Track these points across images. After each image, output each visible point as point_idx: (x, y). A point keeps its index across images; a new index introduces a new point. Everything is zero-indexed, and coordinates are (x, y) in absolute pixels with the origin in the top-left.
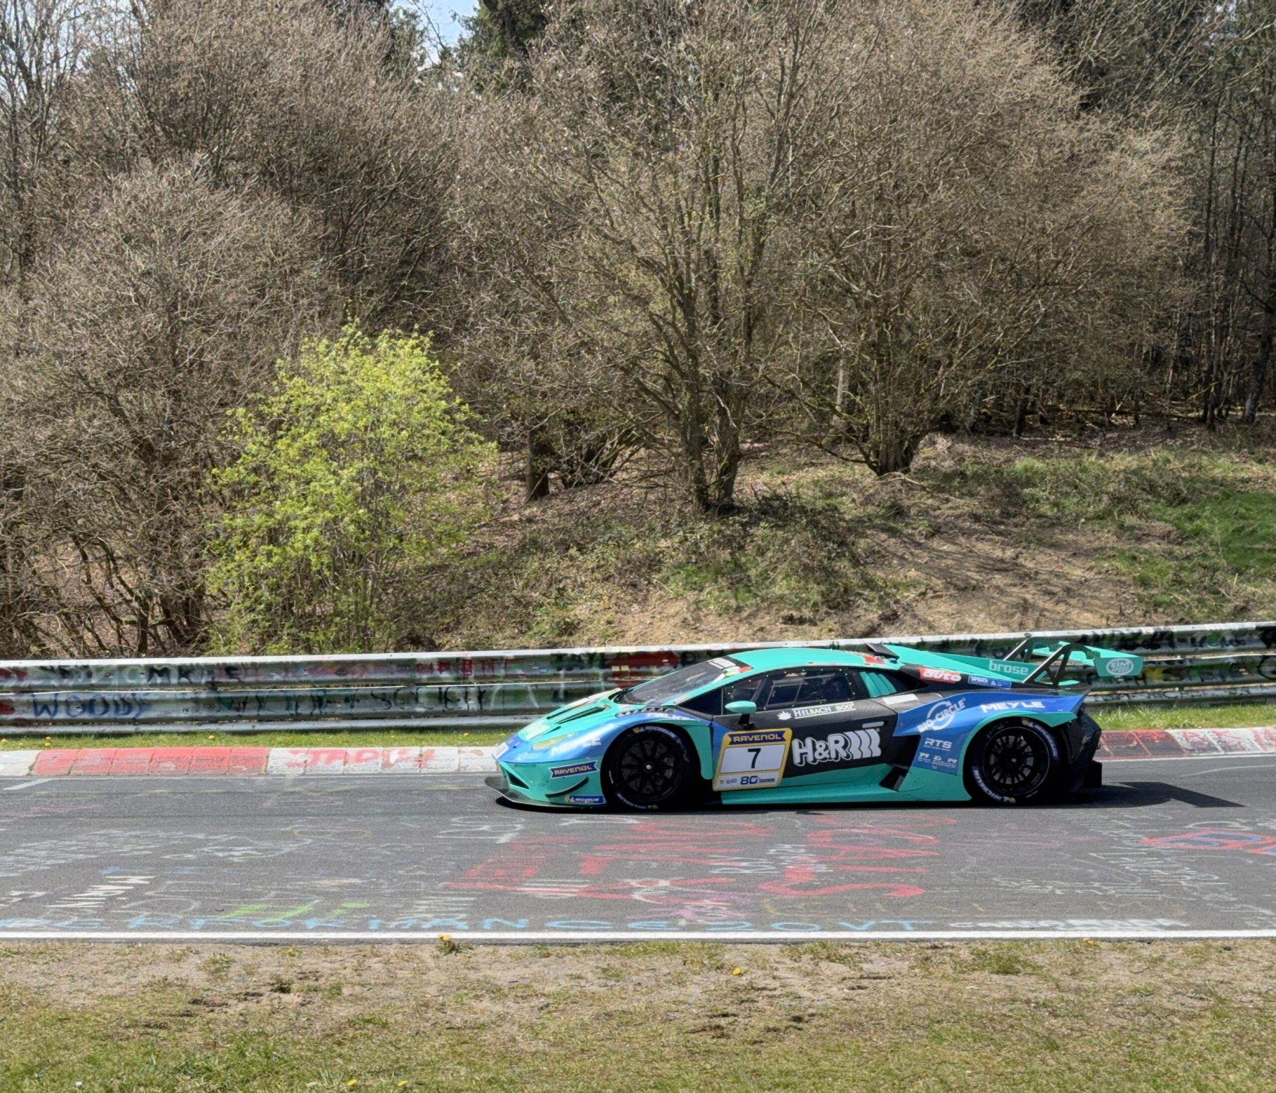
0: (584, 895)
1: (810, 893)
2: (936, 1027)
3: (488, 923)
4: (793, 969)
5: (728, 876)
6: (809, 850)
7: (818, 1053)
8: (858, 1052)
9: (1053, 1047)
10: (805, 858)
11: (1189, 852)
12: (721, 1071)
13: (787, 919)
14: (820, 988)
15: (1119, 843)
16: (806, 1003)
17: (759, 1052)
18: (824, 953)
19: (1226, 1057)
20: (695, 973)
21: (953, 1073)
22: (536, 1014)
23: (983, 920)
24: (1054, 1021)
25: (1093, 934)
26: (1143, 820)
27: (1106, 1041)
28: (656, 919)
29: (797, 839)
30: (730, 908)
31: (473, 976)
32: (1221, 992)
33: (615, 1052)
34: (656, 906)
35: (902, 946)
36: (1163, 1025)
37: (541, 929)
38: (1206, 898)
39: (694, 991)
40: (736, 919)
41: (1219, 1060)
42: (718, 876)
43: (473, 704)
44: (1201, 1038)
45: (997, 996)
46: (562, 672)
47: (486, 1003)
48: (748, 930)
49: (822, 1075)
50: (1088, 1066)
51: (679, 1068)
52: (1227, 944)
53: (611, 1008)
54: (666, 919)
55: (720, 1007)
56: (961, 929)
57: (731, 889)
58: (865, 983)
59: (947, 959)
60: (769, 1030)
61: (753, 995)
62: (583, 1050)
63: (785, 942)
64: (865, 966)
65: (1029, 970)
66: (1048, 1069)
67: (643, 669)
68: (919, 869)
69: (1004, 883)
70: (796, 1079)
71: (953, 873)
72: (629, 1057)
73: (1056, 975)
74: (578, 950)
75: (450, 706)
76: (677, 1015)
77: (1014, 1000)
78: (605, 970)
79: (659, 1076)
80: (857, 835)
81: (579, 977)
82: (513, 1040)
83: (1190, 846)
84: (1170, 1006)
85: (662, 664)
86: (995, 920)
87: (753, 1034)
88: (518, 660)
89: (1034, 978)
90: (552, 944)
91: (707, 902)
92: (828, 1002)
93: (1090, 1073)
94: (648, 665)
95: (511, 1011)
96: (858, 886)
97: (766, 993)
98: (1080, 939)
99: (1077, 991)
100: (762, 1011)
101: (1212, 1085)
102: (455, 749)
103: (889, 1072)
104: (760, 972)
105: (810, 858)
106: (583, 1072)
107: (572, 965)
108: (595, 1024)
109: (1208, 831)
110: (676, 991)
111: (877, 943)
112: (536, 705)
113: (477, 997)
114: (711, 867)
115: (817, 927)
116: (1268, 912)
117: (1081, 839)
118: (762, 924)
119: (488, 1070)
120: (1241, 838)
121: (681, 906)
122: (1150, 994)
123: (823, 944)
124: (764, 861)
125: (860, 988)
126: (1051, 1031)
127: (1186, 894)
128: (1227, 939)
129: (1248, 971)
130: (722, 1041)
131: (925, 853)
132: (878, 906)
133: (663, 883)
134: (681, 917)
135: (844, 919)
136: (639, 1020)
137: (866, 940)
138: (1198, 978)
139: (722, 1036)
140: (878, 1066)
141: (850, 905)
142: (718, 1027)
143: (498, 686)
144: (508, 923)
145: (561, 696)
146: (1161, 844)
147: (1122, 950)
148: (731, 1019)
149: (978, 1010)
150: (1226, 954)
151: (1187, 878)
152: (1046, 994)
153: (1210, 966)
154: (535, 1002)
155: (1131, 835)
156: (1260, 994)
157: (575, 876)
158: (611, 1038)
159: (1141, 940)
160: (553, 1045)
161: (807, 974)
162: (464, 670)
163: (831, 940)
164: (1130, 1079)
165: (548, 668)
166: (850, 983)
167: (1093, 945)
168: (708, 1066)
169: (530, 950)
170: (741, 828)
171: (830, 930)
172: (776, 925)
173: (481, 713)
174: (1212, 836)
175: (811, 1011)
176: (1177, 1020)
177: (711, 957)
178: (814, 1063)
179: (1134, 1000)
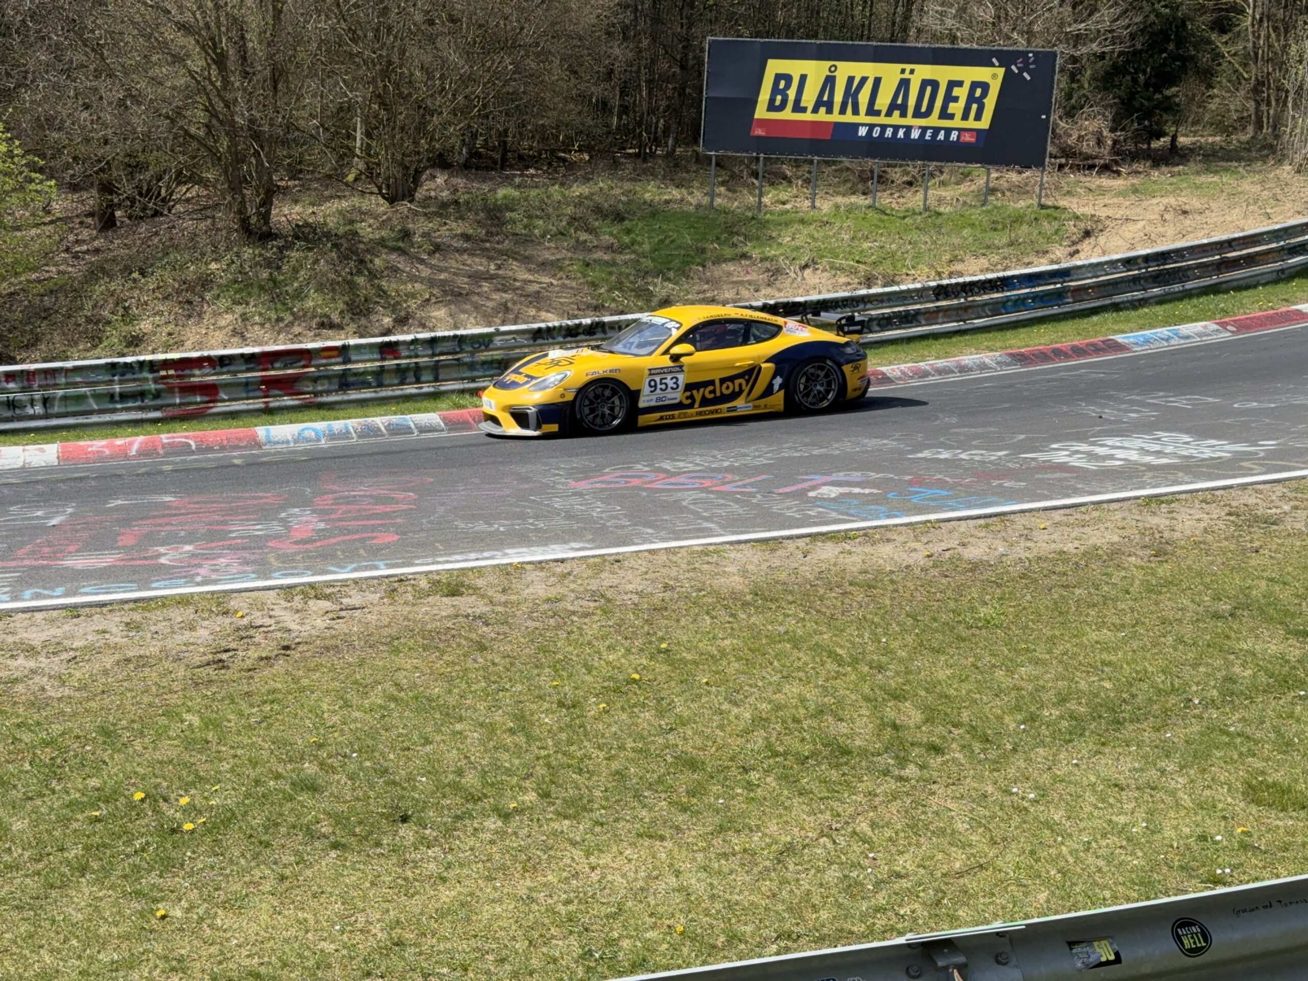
0: (118, 563)
1: (308, 546)
2: (396, 643)
3: (28, 593)
4: (286, 608)
5: (242, 538)
6: (314, 512)
7: (301, 673)
8: (333, 669)
9: (482, 648)
10: (309, 518)
11: (602, 490)
12: (219, 697)
13: (285, 569)
14: (307, 621)
15: (553, 488)
16: (294, 635)
17: (252, 677)
18: (313, 593)
19: (607, 643)
20: (204, 619)
21: (405, 677)
22: (64, 666)
23: (441, 555)
24: (485, 629)
25: (522, 560)
26: (573, 468)
27: (522, 640)
28: (177, 578)
29: (305, 503)
30: (240, 564)
31: (10, 639)
32: (609, 594)
33: (131, 690)
34: (178, 567)
35: (375, 581)
36: (565, 623)
37: (75, 594)
38: (608, 524)
39: (202, 634)
40: (244, 572)
41: (602, 646)
42: (235, 538)
43: (39, 409)
44: (592, 628)
45: (444, 614)
46: (116, 378)
47: (21, 661)
48: (253, 580)
49: (302, 690)
50: (507, 660)
51: (185, 697)
52: (617, 558)
53: (130, 654)
54: (185, 577)
55: (224, 644)
56: (423, 564)
57: (244, 548)
58: (343, 614)
59: (409, 589)
60: (262, 659)
61: (252, 632)
62: (103, 692)
63: (281, 587)
64: (345, 601)
65: (471, 591)
66: (477, 666)
67: (187, 372)
68: (398, 520)
69: (462, 525)
70: (280, 696)
71: (424, 521)
72: (143, 693)
73: (490, 593)
74: (105, 610)
75: (18, 411)
76: (186, 654)
77: (457, 616)
78: (127, 624)
79: (167, 705)
80: (354, 496)
81: (104, 632)
82: (43, 689)
83: (604, 486)
84: (571, 608)
85: (204, 367)
86: (450, 554)
87: (249, 663)
88: (76, 369)
89: (474, 597)
90: (83, 607)
91: (222, 560)
92: (314, 632)
93: (508, 666)
94: (191, 368)
95: (42, 665)
96: (347, 538)
97: (262, 629)
98: (511, 564)
99: (505, 604)
100: (260, 644)
101: (596, 664)
102: (20, 448)
103: (356, 682)
104: (259, 614)
105: (314, 518)
106: (102, 709)
107: (99, 622)
108: (116, 669)
109: (619, 473)
110: (187, 636)
111: (356, 582)
112: (95, 407)
113: (12, 656)
114: (231, 532)
115: (309, 573)
116: (650, 531)
117: (526, 486)
118: (264, 574)
119: (18, 716)
120: (640, 477)
121: (199, 566)
122: (560, 600)
123: (312, 586)
124: (275, 523)
125: (339, 618)
126: (482, 636)
127: (595, 523)
128: (618, 554)
129: (631, 577)
130: (223, 671)
131: (405, 507)
132: (362, 552)
133: (188, 548)
134: (198, 574)
135: (332, 565)
136: (153, 662)
137: (347, 580)
138: (594, 585)
139: (223, 667)
140: (347, 678)
141: (339, 553)
142: (221, 661)
143: (60, 393)
144: (46, 592)
145: (117, 398)
146: (583, 486)
147: (542, 569)
148: (231, 654)
149: (429, 627)
150: (616, 565)
151: (598, 510)
152: (481, 608)
153: (603, 575)
154: (65, 656)
155: (563, 480)
156: (637, 593)
157: (112, 549)
158: (129, 678)
159: (556, 561)
160: (79, 690)
161: (298, 611)
162: (28, 380)
163: (319, 582)
164: (537, 667)
165: (103, 375)
166: (331, 615)
167: (520, 568)
168: (209, 693)
169: (64, 613)
170: (261, 498)
171: (319, 574)
172: (277, 574)
173: (46, 416)
174: (622, 476)
175: (297, 640)
176: (575, 619)
177: (219, 604)
178: (296, 680)
179: (546, 606)
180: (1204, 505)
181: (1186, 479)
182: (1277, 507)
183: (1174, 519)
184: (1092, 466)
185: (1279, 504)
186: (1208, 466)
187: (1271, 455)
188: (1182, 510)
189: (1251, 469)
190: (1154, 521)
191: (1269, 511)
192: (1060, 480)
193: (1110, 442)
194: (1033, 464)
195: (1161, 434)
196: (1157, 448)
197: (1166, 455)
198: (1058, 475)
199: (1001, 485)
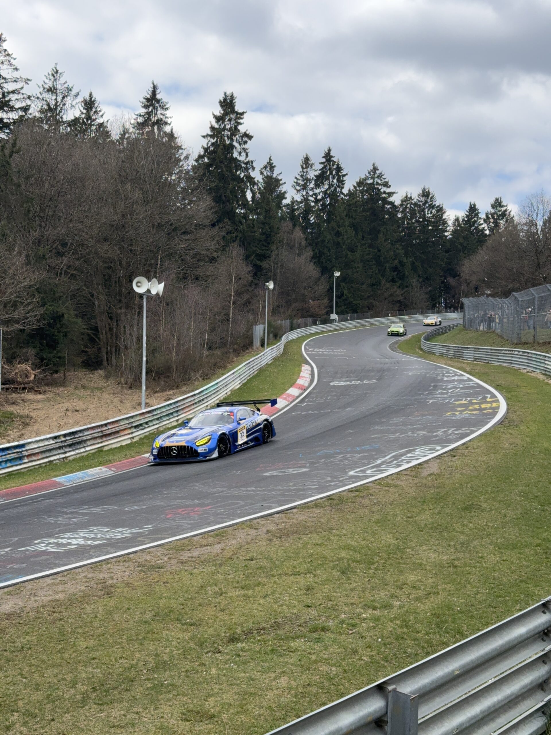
180: (125, 563)
181: (113, 550)
182: (161, 559)
183: (112, 573)
184: (60, 550)
185: (161, 557)
186: (122, 542)
187: (151, 532)
188: (115, 567)
189: (144, 541)
190: (101, 576)
191: (158, 562)
192: (46, 560)
193: (66, 536)
194: (27, 553)
195: (92, 528)
196: (92, 536)
197: (98, 539)
198: (43, 557)
199: (11, 568)
